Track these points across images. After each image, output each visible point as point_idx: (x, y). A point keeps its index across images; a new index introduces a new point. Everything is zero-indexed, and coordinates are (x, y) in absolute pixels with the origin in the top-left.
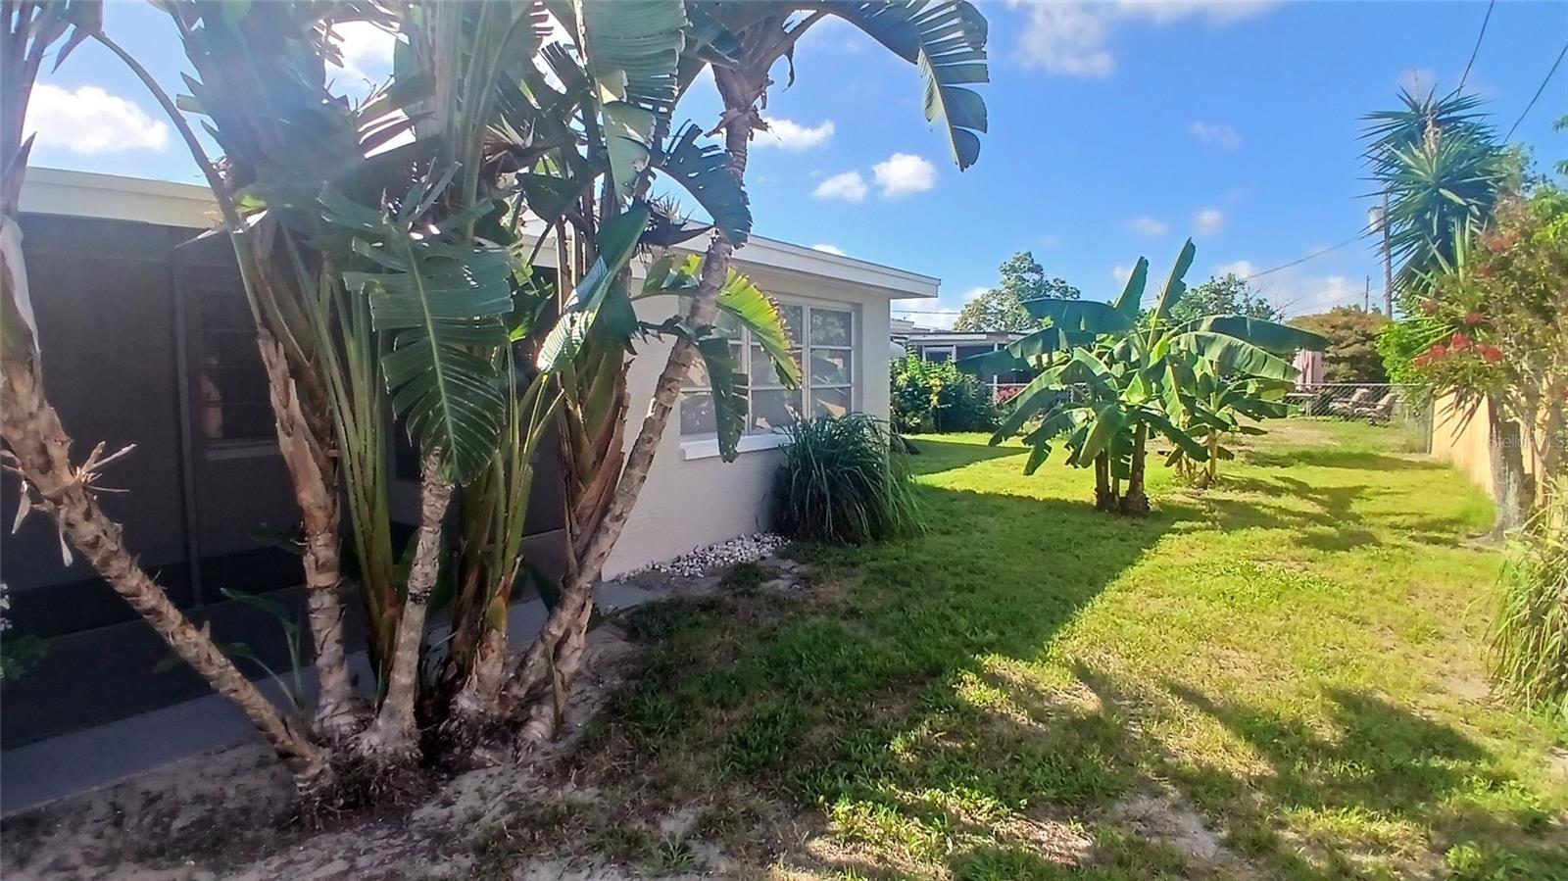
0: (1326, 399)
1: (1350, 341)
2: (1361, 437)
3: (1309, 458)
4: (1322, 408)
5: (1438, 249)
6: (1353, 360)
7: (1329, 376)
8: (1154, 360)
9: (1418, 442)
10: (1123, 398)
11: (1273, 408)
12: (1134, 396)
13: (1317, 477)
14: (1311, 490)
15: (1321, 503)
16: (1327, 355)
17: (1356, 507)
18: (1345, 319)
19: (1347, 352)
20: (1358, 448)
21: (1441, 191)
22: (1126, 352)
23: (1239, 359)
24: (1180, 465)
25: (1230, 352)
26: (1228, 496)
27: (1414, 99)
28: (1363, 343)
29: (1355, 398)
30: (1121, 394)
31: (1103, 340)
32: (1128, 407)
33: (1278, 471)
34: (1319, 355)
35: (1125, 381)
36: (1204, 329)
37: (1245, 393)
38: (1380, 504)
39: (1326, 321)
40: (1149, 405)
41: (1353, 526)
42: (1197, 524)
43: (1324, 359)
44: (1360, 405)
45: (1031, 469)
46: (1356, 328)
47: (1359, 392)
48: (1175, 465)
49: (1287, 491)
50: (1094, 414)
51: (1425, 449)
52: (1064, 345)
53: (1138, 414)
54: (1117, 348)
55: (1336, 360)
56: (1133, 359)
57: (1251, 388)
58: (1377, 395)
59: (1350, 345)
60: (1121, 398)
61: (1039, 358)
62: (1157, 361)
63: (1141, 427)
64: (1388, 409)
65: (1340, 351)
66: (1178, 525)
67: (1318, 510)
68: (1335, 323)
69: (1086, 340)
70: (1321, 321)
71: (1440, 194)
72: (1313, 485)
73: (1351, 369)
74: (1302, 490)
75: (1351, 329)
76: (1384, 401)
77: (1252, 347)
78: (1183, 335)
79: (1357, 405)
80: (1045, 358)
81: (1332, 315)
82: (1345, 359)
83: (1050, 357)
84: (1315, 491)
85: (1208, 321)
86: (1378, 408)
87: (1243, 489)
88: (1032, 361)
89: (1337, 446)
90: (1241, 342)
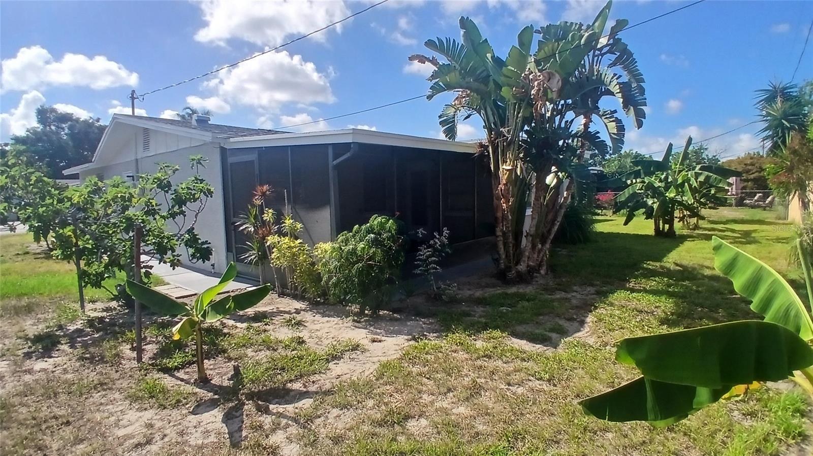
0: (742, 199)
1: (754, 171)
2: (758, 214)
3: (735, 221)
4: (740, 203)
5: (781, 142)
6: (755, 180)
7: (744, 188)
8: (680, 181)
9: (782, 215)
10: (667, 194)
11: (722, 199)
12: (671, 194)
13: (737, 227)
14: (736, 231)
15: (740, 234)
16: (743, 178)
17: (753, 235)
18: (751, 161)
19: (752, 176)
20: (757, 218)
21: (783, 121)
22: (667, 178)
23: (711, 180)
24: (683, 222)
25: (708, 178)
26: (704, 232)
27: (774, 84)
28: (760, 172)
29: (756, 198)
30: (666, 193)
31: (658, 174)
32: (669, 198)
33: (722, 225)
34: (739, 178)
35: (667, 188)
36: (697, 170)
37: (710, 193)
38: (763, 234)
39: (742, 162)
40: (677, 197)
41: (752, 239)
42: (696, 239)
43: (741, 180)
44: (758, 201)
45: (626, 223)
46: (757, 165)
47: (758, 195)
48: (681, 222)
49: (727, 231)
50: (656, 200)
51: (786, 218)
52: (643, 176)
53: (673, 201)
54: (663, 177)
55: (747, 180)
56: (669, 181)
57: (713, 192)
58: (766, 196)
59: (753, 173)
60: (666, 195)
61: (632, 181)
62: (681, 181)
63: (673, 206)
64: (771, 203)
65: (748, 176)
66: (688, 239)
67: (739, 236)
68: (746, 163)
69: (650, 174)
70: (740, 161)
71: (782, 122)
72: (736, 229)
73: (754, 185)
74: (733, 231)
75: (754, 165)
76: (769, 199)
77: (716, 176)
78: (690, 172)
79: (756, 201)
80: (634, 181)
81: (745, 158)
82: (751, 180)
83: (636, 180)
84: (739, 231)
85: (699, 167)
86: (767, 202)
87: (709, 231)
88: (629, 182)
89: (747, 218)
90: (712, 174)
